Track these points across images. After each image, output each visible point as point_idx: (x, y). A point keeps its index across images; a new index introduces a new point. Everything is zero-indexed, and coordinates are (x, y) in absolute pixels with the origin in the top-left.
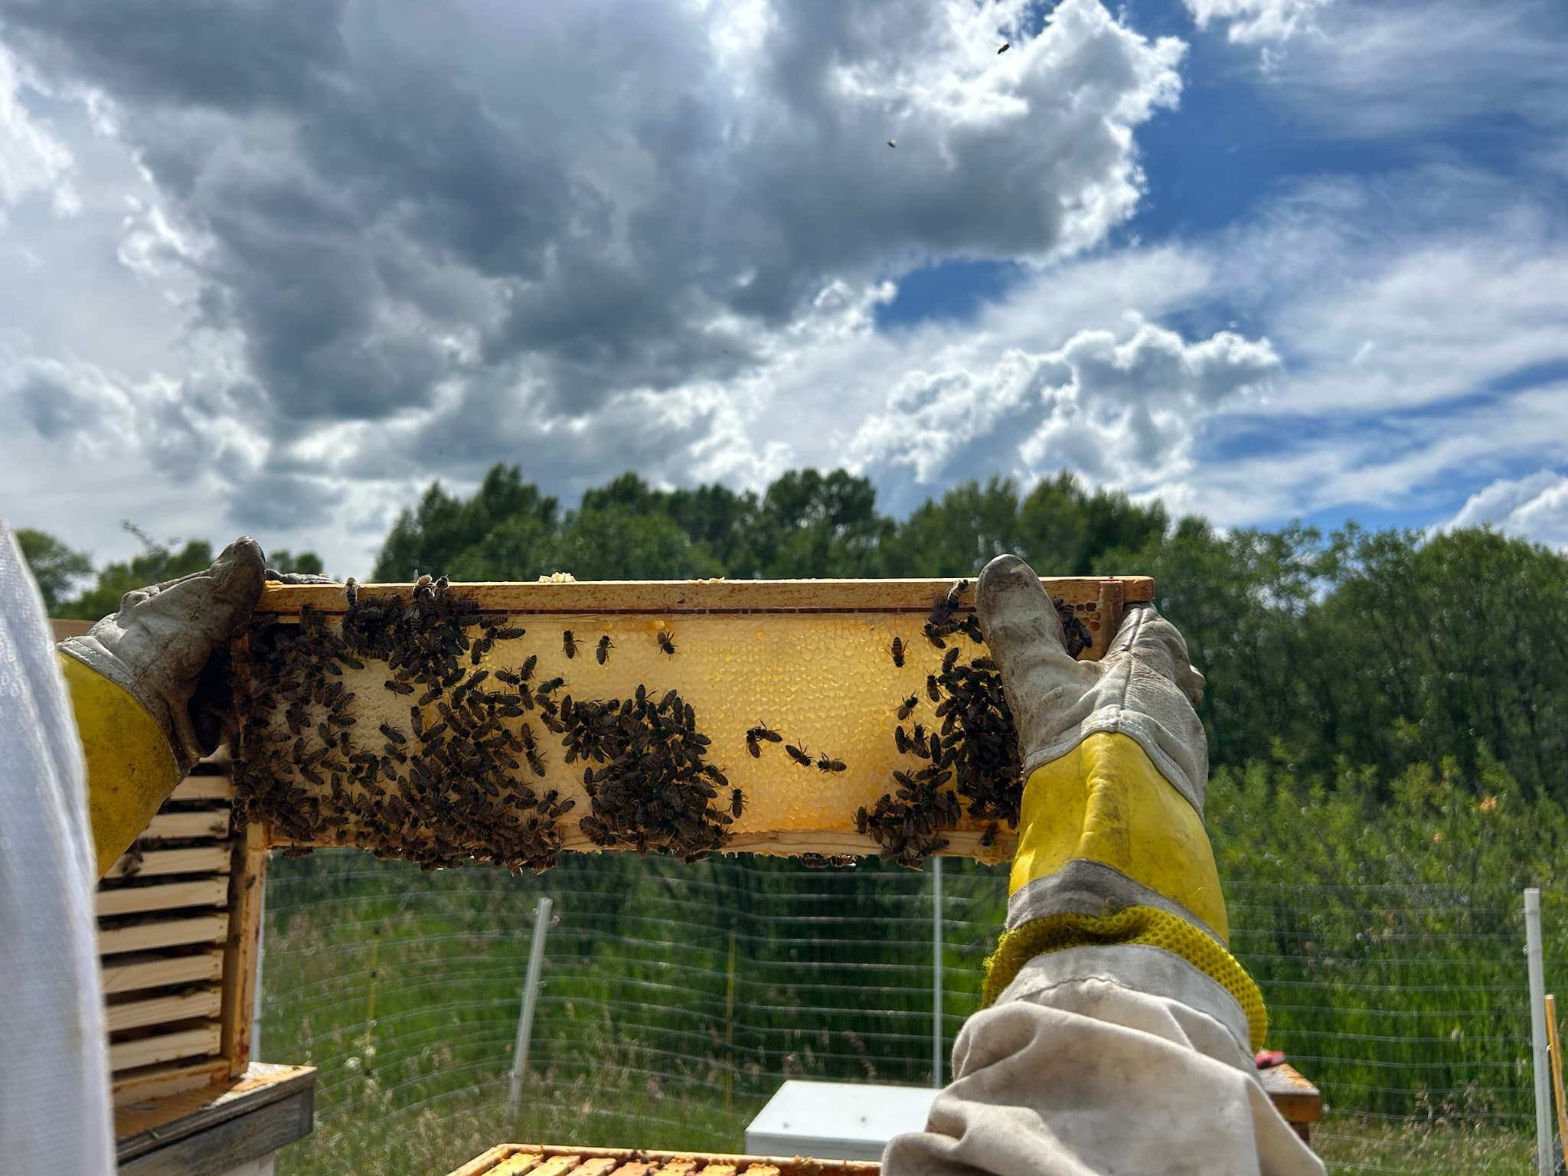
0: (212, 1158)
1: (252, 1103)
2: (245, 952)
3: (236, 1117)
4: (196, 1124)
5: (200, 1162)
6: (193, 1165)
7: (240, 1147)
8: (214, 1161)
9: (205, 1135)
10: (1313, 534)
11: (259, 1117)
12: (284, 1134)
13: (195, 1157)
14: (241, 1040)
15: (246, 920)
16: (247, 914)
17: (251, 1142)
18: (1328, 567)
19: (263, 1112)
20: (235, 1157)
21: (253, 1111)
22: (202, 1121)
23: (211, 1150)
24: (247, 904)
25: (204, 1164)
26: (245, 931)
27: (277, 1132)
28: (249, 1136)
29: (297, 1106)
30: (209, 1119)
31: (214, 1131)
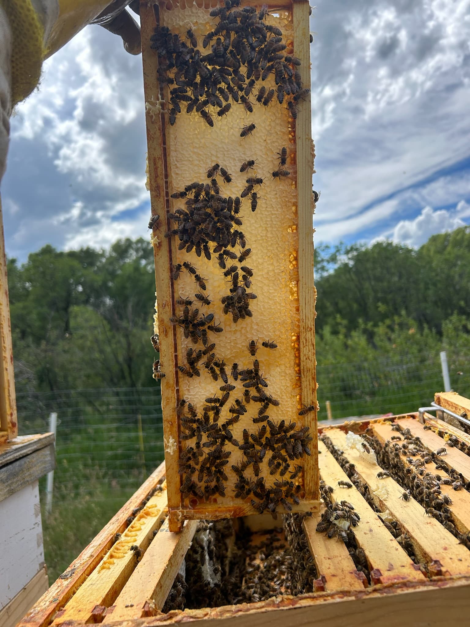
0: (15, 480)
1: (30, 449)
2: (7, 369)
3: (23, 457)
4: (6, 459)
5: (10, 482)
6: (6, 484)
7: (27, 474)
8: (16, 482)
9: (10, 467)
10: (327, 247)
11: (33, 458)
12: (45, 467)
13: (8, 479)
14: (12, 419)
15: (5, 351)
16: (5, 347)
17: (31, 471)
18: (333, 259)
19: (34, 455)
20: (26, 480)
21: (31, 454)
22: (9, 458)
23: (14, 475)
24: (4, 343)
25: (12, 483)
26: (5, 357)
27: (42, 467)
28: (31, 468)
29: (48, 452)
30: (11, 457)
31: (14, 464)
